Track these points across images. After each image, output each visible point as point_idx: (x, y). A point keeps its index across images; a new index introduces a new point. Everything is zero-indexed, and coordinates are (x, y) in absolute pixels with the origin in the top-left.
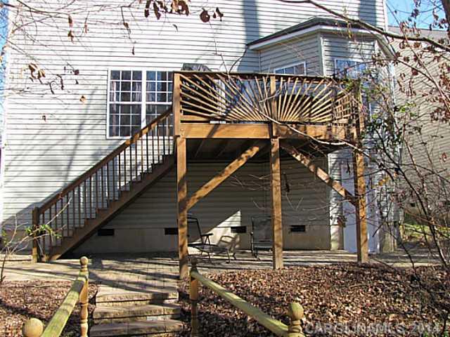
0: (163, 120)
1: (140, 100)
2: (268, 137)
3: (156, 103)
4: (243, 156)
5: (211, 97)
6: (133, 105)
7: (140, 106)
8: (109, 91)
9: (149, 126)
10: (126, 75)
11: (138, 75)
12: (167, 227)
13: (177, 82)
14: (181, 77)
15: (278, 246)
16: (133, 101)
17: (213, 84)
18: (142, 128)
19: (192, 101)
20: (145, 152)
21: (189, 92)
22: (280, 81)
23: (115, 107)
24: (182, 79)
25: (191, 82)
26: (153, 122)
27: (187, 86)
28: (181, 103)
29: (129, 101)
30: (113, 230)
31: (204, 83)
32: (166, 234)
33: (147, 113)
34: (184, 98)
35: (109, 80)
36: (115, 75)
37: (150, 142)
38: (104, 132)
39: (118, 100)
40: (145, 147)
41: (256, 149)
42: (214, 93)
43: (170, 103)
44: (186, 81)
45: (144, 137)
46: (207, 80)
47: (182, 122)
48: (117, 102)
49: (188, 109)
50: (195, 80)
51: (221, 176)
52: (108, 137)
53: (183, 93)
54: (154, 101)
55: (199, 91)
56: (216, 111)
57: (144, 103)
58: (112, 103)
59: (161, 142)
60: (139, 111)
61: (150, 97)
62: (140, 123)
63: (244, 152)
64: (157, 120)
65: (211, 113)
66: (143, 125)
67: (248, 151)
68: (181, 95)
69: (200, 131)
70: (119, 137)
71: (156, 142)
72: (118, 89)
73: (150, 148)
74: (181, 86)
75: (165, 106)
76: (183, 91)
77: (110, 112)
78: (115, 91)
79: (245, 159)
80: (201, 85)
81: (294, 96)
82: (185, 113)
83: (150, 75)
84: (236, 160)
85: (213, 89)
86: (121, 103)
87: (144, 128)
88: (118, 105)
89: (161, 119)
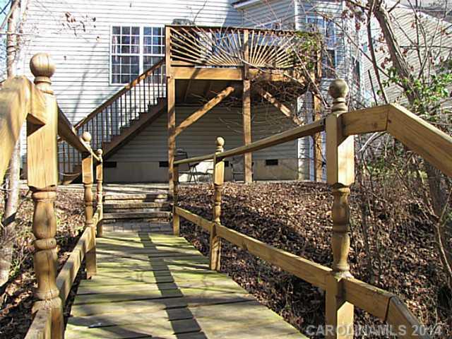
0: (158, 69)
1: (138, 52)
2: (241, 79)
3: (152, 55)
4: (219, 95)
5: (195, 46)
6: (132, 57)
7: (138, 57)
8: (111, 44)
9: (145, 73)
10: (126, 30)
11: (136, 30)
12: (161, 160)
13: (168, 34)
14: (171, 30)
15: (248, 167)
16: (132, 53)
17: (197, 36)
18: (140, 74)
19: (179, 49)
20: (142, 97)
21: (178, 42)
22: (251, 33)
23: (116, 58)
24: (172, 32)
25: (179, 34)
26: (149, 70)
27: (175, 37)
28: (171, 51)
29: (129, 52)
30: (116, 163)
31: (190, 35)
32: (160, 166)
33: (144, 63)
34: (174, 47)
35: (112, 35)
36: (116, 30)
37: (147, 89)
38: (107, 80)
39: (119, 52)
40: (142, 93)
41: (230, 89)
42: (198, 43)
43: (164, 55)
44: (175, 33)
45: (142, 82)
46: (192, 33)
47: (172, 66)
48: (119, 54)
49: (177, 55)
50: (183, 32)
51: (201, 110)
52: (111, 84)
53: (173, 43)
54: (150, 53)
55: (186, 41)
56: (199, 57)
57: (141, 55)
58: (114, 54)
59: (156, 89)
60: (137, 61)
61: (147, 50)
62: (138, 72)
63: (220, 92)
64: (152, 69)
65: (196, 59)
66: (141, 72)
67: (224, 91)
68: (171, 44)
69: (185, 74)
70: (120, 84)
71: (151, 89)
72: (119, 42)
73: (147, 93)
74: (171, 37)
75: (160, 57)
76: (173, 41)
77: (113, 63)
78: (117, 44)
79: (221, 98)
80: (187, 37)
81: (263, 47)
82: (174, 59)
83: (147, 30)
84: (214, 99)
85: (197, 40)
86: (121, 54)
87: (142, 75)
88: (119, 57)
89: (156, 68)
